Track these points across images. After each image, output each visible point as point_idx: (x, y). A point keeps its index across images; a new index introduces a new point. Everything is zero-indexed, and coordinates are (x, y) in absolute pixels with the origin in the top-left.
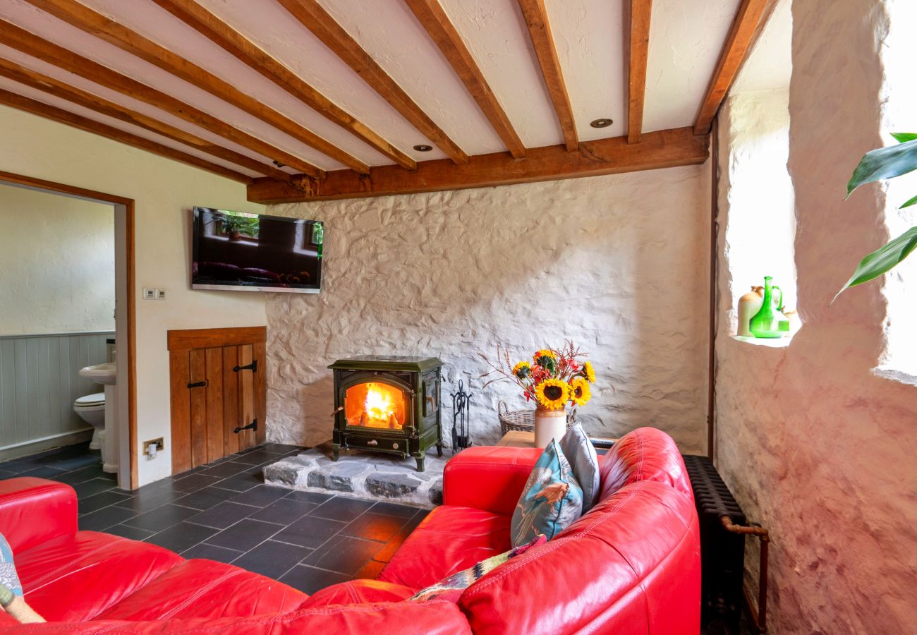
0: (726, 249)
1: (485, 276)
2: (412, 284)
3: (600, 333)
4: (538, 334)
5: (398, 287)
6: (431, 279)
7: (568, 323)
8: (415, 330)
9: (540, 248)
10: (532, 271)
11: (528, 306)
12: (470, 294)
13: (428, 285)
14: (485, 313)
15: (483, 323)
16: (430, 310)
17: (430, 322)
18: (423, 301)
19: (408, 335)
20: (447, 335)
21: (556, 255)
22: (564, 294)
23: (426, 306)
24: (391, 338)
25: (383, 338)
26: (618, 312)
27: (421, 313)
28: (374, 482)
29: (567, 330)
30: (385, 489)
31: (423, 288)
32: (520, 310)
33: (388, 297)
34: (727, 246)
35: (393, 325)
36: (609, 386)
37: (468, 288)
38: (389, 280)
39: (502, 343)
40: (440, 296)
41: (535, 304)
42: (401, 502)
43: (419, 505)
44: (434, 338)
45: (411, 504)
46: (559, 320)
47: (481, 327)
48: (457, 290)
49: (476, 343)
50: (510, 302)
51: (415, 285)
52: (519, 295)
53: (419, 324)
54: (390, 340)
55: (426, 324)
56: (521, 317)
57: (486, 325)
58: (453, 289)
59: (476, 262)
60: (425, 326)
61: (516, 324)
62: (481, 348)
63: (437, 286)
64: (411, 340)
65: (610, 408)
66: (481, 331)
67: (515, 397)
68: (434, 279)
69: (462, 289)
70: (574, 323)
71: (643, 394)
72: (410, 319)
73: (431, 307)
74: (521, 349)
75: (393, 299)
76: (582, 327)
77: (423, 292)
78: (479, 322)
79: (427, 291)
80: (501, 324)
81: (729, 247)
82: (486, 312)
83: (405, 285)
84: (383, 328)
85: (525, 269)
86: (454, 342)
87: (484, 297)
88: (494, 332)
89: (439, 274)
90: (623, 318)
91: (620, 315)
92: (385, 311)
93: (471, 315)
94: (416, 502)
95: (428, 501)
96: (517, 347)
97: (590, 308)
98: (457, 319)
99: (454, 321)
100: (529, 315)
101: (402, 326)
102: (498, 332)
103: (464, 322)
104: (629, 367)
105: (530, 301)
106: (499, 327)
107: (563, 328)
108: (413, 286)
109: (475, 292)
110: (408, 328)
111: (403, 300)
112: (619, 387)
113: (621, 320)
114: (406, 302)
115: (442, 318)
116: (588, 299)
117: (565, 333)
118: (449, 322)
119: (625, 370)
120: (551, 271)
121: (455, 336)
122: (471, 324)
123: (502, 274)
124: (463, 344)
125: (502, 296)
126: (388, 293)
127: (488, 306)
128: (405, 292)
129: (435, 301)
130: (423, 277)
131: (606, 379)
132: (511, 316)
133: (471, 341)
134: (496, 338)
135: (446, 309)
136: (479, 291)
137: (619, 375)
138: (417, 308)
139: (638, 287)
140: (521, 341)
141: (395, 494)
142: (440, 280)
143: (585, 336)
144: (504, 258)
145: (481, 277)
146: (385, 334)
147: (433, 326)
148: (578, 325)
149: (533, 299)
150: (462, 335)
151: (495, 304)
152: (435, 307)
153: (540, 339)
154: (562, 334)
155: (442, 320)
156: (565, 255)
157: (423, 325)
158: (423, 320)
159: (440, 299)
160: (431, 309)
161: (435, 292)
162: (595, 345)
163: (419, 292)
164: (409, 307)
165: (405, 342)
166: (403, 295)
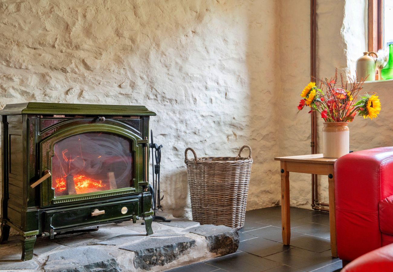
0: (342, 29)
1: (142, 25)
2: (58, 16)
3: (229, 89)
4: (188, 88)
5: (37, 17)
6: (85, 16)
7: (208, 79)
8: (61, 76)
9: (188, 7)
10: (184, 28)
11: (179, 61)
12: (128, 42)
13: (80, 23)
14: (143, 63)
15: (142, 75)
16: (82, 54)
17: (82, 68)
18: (74, 41)
19: (53, 82)
20: (104, 85)
21: (199, 18)
22: (205, 54)
23: (77, 47)
24: (27, 86)
25: (11, 84)
26: (237, 73)
27: (70, 56)
28: (146, 252)
29: (208, 86)
30: (160, 255)
31: (74, 24)
32: (173, 64)
33: (21, 29)
34: (343, 27)
35: (30, 67)
36: (232, 133)
37: (126, 34)
38: (22, 5)
39: (158, 96)
40: (95, 39)
41: (185, 59)
42: (179, 265)
43: (199, 258)
44: (86, 88)
45: (190, 261)
46: (202, 76)
47: (139, 78)
48: (113, 35)
49: (135, 95)
50: (165, 55)
51: (62, 18)
52: (172, 50)
53: (68, 69)
54: (23, 88)
55: (77, 70)
56: (174, 71)
57: (145, 77)
58: (109, 32)
59: (134, 8)
60: (76, 73)
61: (170, 77)
62: (139, 101)
63: (91, 26)
64: (56, 89)
65: (235, 150)
66: (139, 82)
67: (170, 149)
68: (89, 16)
69: (118, 34)
70: (212, 80)
71: (253, 137)
72: (55, 62)
73: (83, 50)
74: (174, 102)
75: (29, 33)
76: (218, 83)
77: (74, 29)
78: (138, 73)
79: (77, 29)
80: (158, 76)
81: (344, 28)
82: (145, 62)
83: (49, 17)
84: (11, 72)
85: (177, 25)
86: (111, 94)
87: (142, 46)
88: (151, 85)
89: (93, 12)
90: (241, 78)
91: (239, 76)
92: (15, 47)
93: (129, 65)
94: (195, 257)
95: (206, 251)
96: (171, 100)
97: (222, 68)
98: (114, 67)
99: (112, 69)
100: (180, 69)
101: (43, 70)
102: (156, 84)
103: (122, 71)
104: (244, 117)
105: (181, 56)
106: (157, 79)
107: (205, 84)
108: (58, 19)
109: (133, 41)
110: (52, 74)
111: (45, 35)
112: (239, 133)
113: (239, 79)
114: (49, 39)
115: (97, 65)
116: (220, 60)
117: (206, 88)
118: (106, 70)
119: (243, 119)
120: (197, 32)
121: (112, 87)
122: (129, 74)
123: (158, 26)
124: (120, 96)
125: (159, 48)
126: (21, 22)
127: (146, 57)
128: (48, 26)
129: (88, 44)
130: (73, 11)
131: (230, 127)
132: (165, 70)
133: (130, 93)
134: (154, 90)
135: (101, 54)
136: (138, 39)
137: (239, 124)
138: (64, 49)
139: (248, 56)
140: (174, 94)
141: (173, 257)
142: (95, 18)
143: (219, 91)
144: (159, 9)
145: (138, 25)
146: (16, 79)
147: (86, 73)
148: (215, 82)
149: (183, 55)
150: (120, 86)
151: (153, 55)
152: (88, 51)
153: (190, 93)
154: (204, 89)
155: (98, 67)
156: (206, 18)
157: (73, 72)
158: (73, 65)
159: (94, 42)
160: (82, 52)
161: (88, 32)
162: (224, 99)
163: (67, 28)
164: (54, 46)
165: (48, 91)
166: (45, 29)
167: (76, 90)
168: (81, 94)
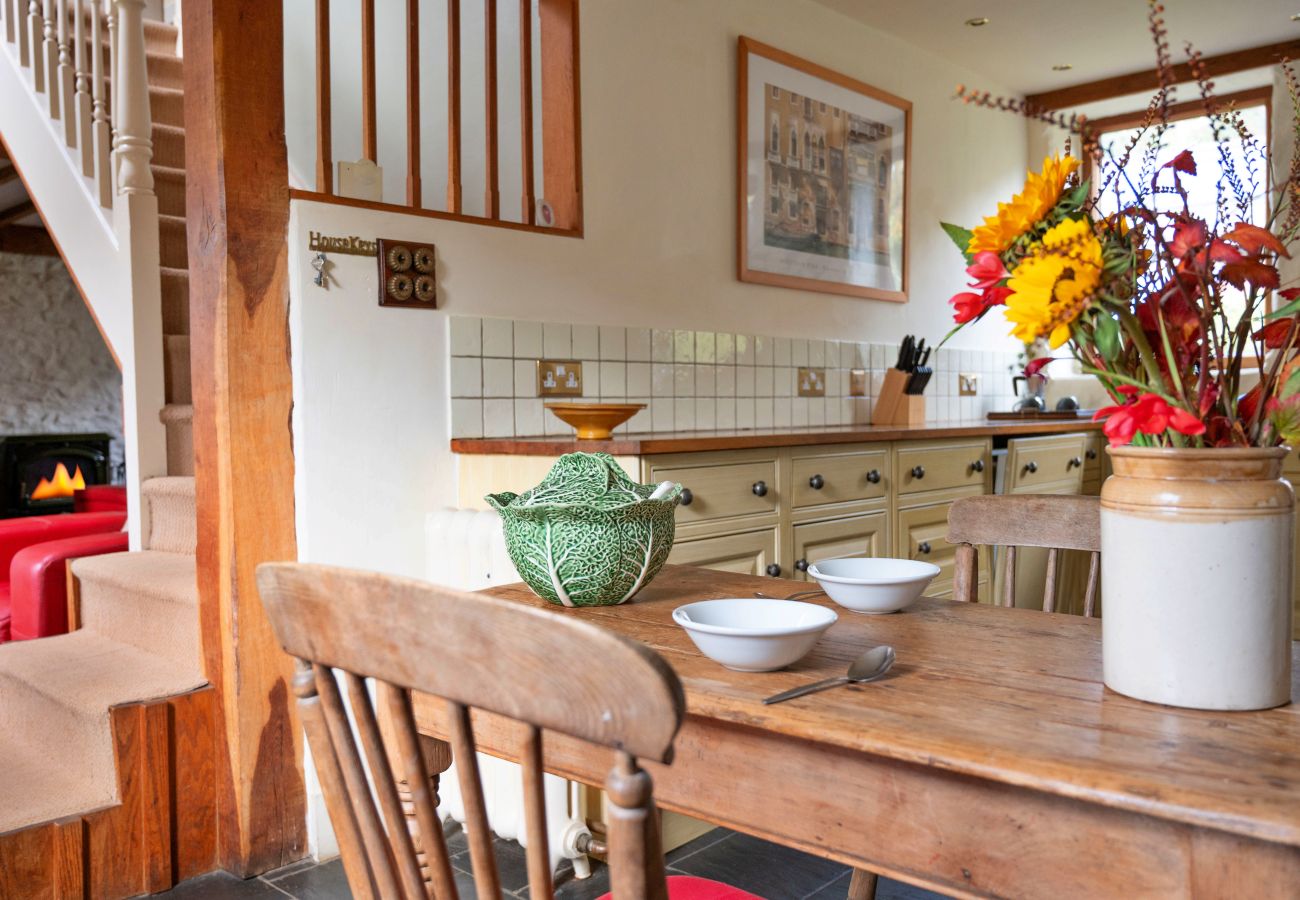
2: (32, 354)
5: (13, 357)
6: (58, 351)
8: (37, 406)
13: (54, 356)
16: (57, 384)
17: (58, 397)
18: (48, 373)
19: (29, 411)
23: (52, 378)
24: (6, 417)
27: (45, 387)
31: (48, 359)
35: (8, 400)
40: (70, 369)
44: (62, 413)
51: (37, 356)
53: (43, 399)
55: (52, 398)
60: (51, 401)
63: (65, 358)
64: (33, 417)
68: (64, 349)
72: (31, 394)
73: (58, 380)
77: (48, 364)
79: (52, 363)
83: (24, 356)
89: (67, 346)
98: (90, 393)
99: (86, 395)
101: (21, 402)
108: (33, 356)
110: (28, 404)
111: (21, 371)
114: (26, 374)
115: (73, 392)
118: (80, 396)
128: (24, 363)
129: (63, 374)
130: (47, 348)
135: (76, 382)
138: (40, 381)
142: (69, 351)
147: (62, 400)
152: (63, 381)
155: (73, 394)
158: (48, 395)
159: (69, 372)
160: (58, 382)
161: (62, 363)
163: (42, 363)
164: (29, 380)
165: (26, 419)
166: (21, 367)
167: (52, 416)
168: (56, 420)
